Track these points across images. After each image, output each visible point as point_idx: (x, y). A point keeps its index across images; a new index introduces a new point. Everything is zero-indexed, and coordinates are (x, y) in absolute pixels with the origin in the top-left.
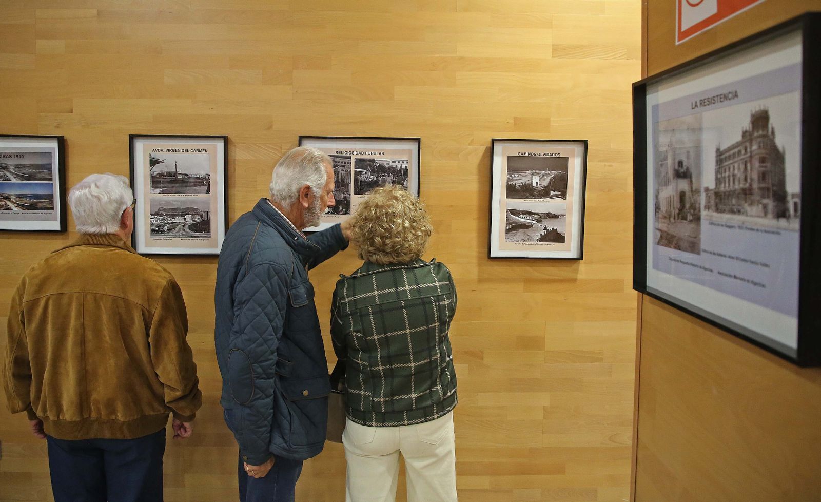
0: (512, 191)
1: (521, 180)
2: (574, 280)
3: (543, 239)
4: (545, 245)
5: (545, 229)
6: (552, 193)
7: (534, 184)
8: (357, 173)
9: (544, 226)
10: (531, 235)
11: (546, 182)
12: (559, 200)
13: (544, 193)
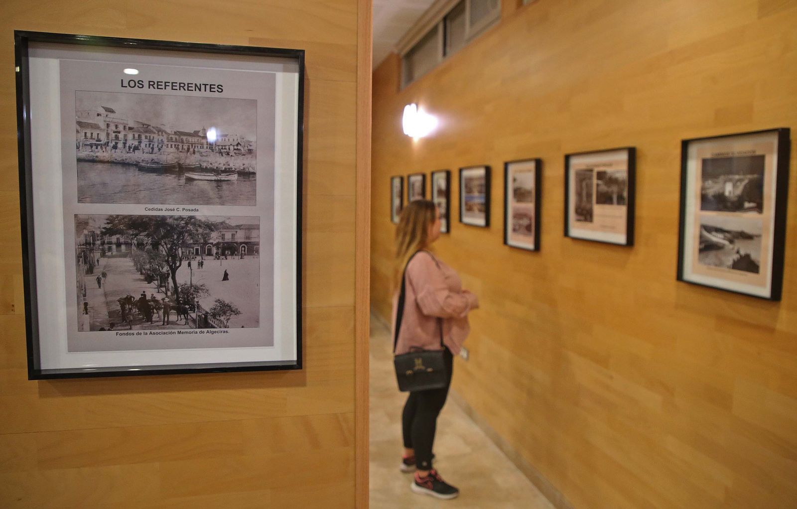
0: (706, 202)
1: (713, 188)
2: (771, 330)
3: (737, 266)
4: (738, 274)
5: (738, 252)
6: (747, 205)
7: (727, 194)
8: (598, 185)
9: (736, 249)
10: (723, 258)
11: (739, 191)
12: (753, 215)
13: (737, 206)
